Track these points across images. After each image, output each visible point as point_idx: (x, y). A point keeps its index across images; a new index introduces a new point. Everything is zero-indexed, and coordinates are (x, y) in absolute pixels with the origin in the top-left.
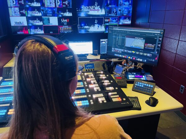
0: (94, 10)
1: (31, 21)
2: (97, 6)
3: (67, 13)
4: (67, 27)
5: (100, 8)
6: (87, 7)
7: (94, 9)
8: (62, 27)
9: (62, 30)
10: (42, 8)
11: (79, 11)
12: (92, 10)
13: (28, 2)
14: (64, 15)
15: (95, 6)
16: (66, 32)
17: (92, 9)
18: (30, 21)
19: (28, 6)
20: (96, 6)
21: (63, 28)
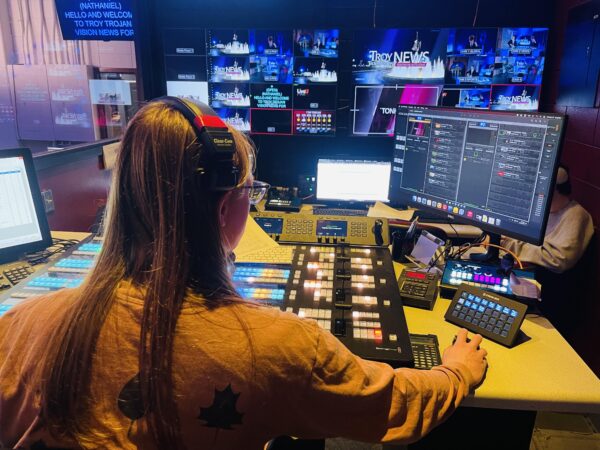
0: (407, 65)
1: (219, 95)
2: (419, 53)
3: (324, 72)
4: (319, 114)
5: (427, 58)
6: (387, 55)
7: (407, 60)
8: (303, 115)
9: (304, 125)
10: (252, 60)
11: (358, 68)
12: (402, 65)
13: (218, 43)
14: (311, 79)
15: (414, 52)
16: (313, 130)
17: (400, 61)
18: (217, 93)
19: (215, 53)
20: (417, 53)
21: (307, 118)
